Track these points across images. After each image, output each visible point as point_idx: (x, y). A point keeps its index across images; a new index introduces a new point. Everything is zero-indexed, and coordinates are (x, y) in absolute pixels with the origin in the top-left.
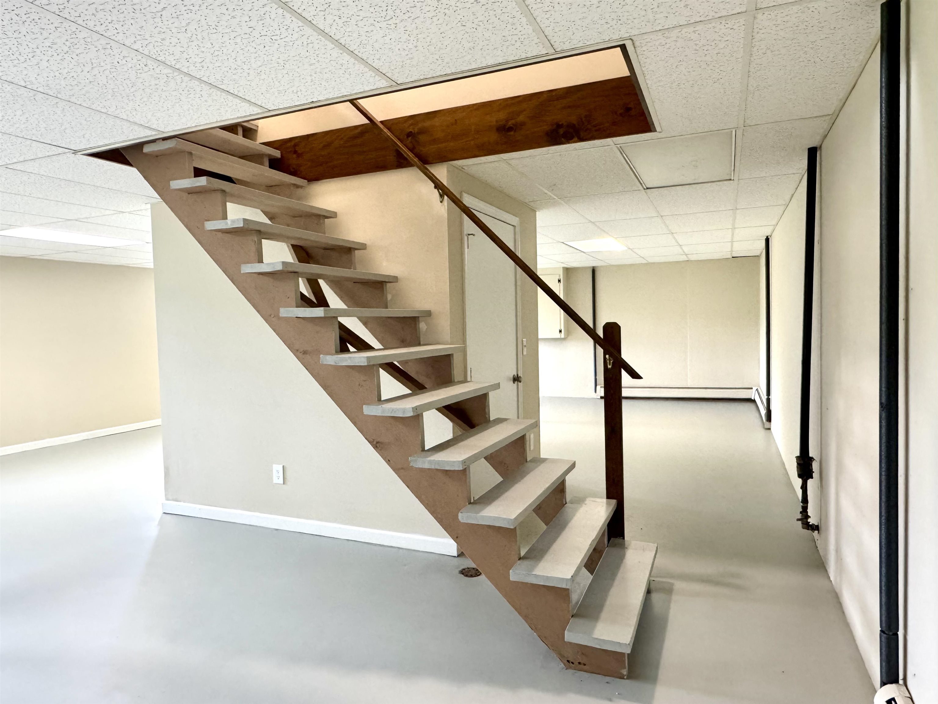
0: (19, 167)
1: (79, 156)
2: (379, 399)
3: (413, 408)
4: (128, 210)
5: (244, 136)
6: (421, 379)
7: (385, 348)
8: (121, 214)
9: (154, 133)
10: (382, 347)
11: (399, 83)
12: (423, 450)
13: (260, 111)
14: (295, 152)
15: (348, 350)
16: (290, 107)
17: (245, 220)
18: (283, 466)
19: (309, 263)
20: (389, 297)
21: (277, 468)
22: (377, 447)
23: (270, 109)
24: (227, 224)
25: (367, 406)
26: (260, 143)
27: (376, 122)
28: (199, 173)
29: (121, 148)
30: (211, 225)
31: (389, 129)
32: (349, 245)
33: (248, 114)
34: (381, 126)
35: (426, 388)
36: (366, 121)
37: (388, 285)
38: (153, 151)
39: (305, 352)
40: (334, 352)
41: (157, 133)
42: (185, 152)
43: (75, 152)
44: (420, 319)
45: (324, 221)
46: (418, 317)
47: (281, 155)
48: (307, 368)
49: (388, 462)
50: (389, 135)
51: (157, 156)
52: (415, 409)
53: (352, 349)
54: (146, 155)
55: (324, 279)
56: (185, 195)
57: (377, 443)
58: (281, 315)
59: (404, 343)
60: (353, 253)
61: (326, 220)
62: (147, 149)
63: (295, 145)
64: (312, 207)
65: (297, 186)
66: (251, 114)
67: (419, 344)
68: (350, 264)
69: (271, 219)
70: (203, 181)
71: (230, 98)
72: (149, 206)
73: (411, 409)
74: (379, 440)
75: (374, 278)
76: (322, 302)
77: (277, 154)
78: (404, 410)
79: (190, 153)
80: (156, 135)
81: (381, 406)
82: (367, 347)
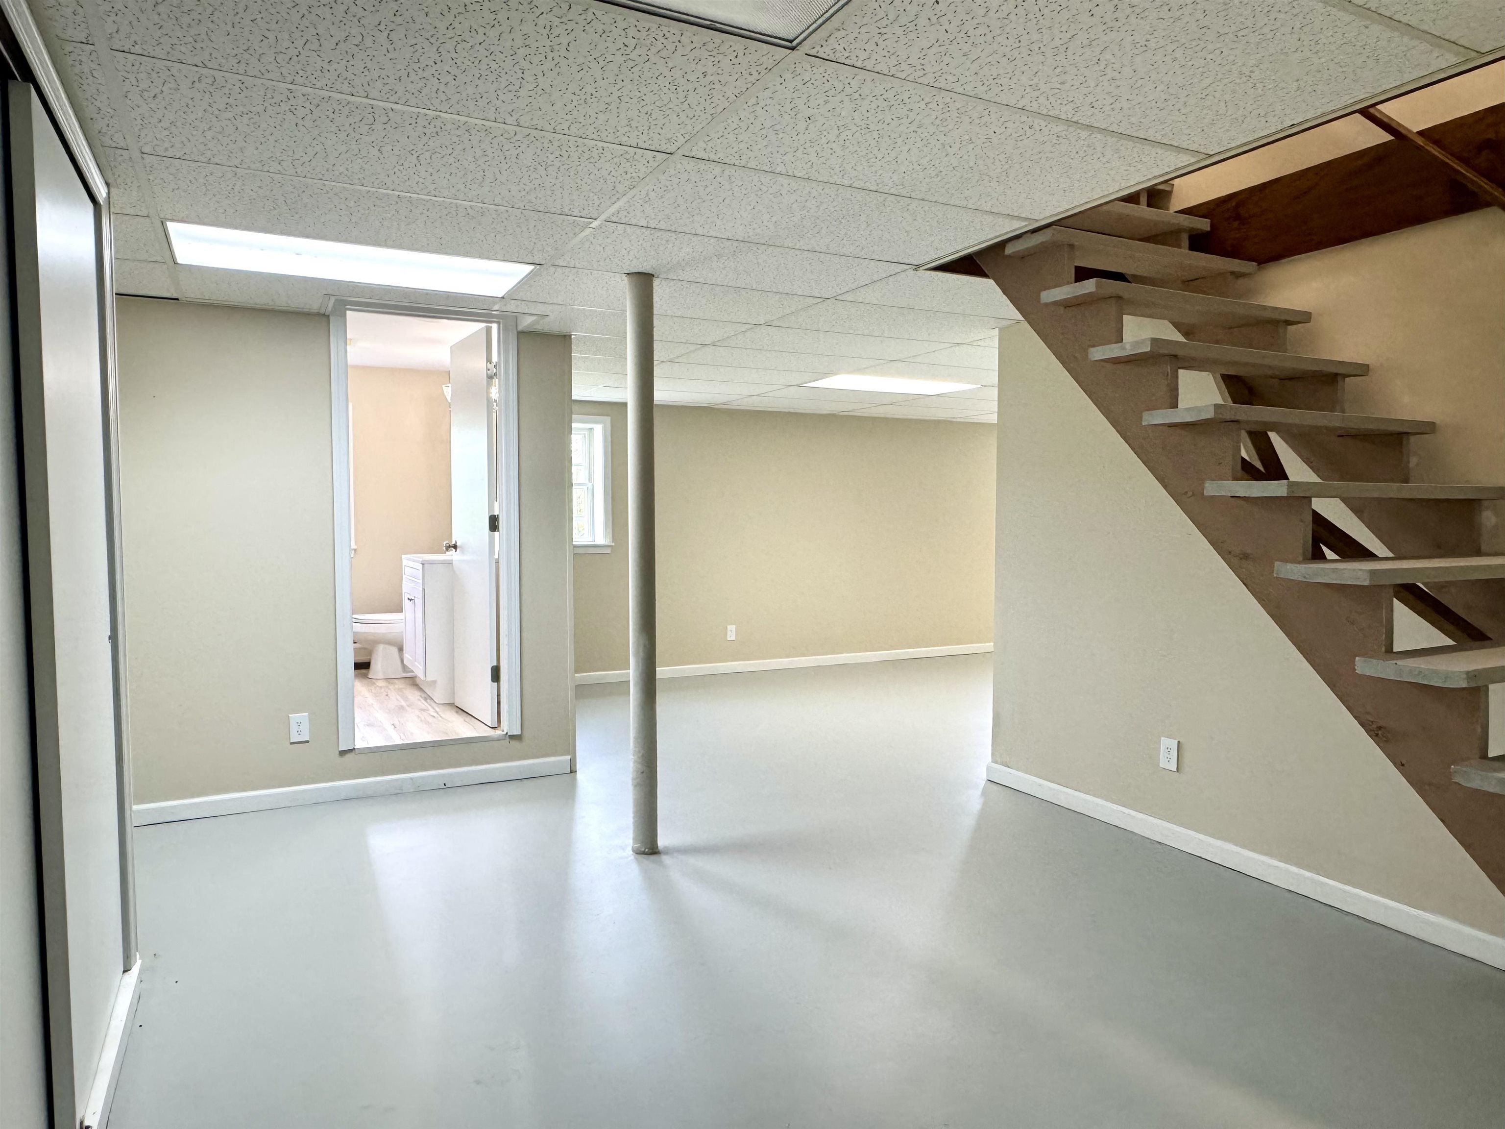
0: (849, 297)
1: (921, 272)
2: (1389, 650)
3: (1468, 673)
4: (968, 341)
5: (1149, 205)
6: (1477, 620)
7: (1399, 557)
8: (957, 348)
9: (1024, 224)
10: (1391, 555)
11: (1482, 52)
12: (1484, 756)
13: (1193, 160)
14: (1238, 217)
15: (1322, 557)
16: (1245, 144)
17: (1154, 341)
18: (1179, 742)
19: (1253, 405)
20: (1413, 461)
21: (1168, 744)
22: (1377, 735)
23: (1212, 153)
24: (1124, 348)
25: (1363, 659)
26: (1175, 212)
27: (1410, 136)
28: (1082, 274)
29: (973, 254)
30: (1098, 353)
31: (1437, 143)
32: (1334, 370)
33: (1173, 168)
34: (1420, 141)
35: (1489, 639)
36: (1387, 137)
37: (1412, 439)
38: (1019, 251)
39: (1245, 557)
40: (1301, 558)
41: (1027, 223)
42: (1063, 245)
43: (917, 267)
44: (1485, 503)
45: (1286, 329)
46: (1480, 500)
47: (1212, 226)
48: (1245, 582)
49: (1400, 766)
50: (1437, 154)
51: (1023, 257)
52: (1471, 675)
53: (1329, 554)
54: (1009, 256)
55: (1278, 433)
56: (1061, 310)
57: (1380, 728)
58: (1206, 493)
59: (1441, 550)
60: (1340, 383)
61: (1289, 327)
62: (1009, 250)
63: (1238, 206)
64: (1265, 308)
65: (1237, 275)
66: (1177, 167)
67: (1478, 553)
68: (1333, 404)
69: (1186, 334)
70: (1089, 286)
71: (1147, 148)
72: (997, 331)
73: (1464, 676)
74: (1381, 723)
75: (1382, 427)
76: (1275, 471)
77: (1204, 225)
78: (1447, 676)
79: (1071, 246)
80: (1026, 226)
81: (1395, 662)
82: (1361, 553)
